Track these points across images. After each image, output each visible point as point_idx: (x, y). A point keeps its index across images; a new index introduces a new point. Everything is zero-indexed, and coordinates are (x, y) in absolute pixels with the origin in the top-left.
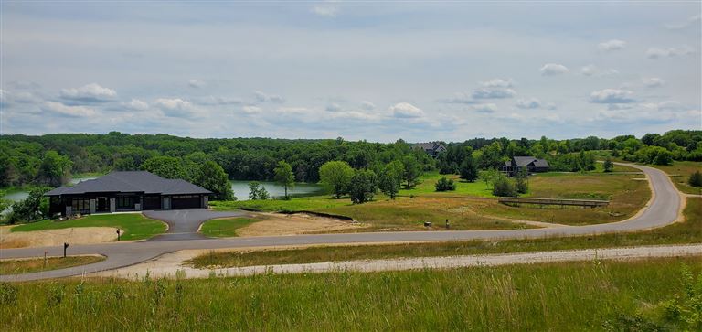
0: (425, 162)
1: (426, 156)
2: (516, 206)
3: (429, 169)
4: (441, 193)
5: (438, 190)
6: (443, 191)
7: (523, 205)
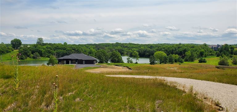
0: (211, 52)
1: (211, 50)
2: (223, 69)
3: (212, 55)
4: (200, 63)
5: (199, 62)
6: (201, 62)
7: (226, 69)
